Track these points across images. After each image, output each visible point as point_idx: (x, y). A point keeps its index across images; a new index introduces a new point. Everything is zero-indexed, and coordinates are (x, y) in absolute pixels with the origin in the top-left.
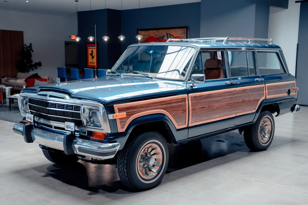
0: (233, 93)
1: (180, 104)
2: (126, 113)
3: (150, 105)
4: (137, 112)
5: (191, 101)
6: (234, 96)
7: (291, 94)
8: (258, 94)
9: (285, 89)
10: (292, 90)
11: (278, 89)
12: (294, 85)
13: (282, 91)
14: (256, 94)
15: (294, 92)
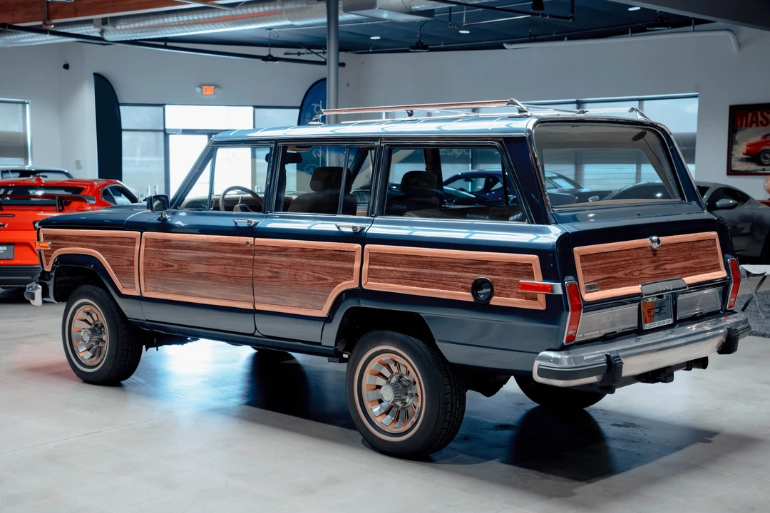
0: (244, 249)
1: (125, 246)
2: (52, 244)
4: (63, 245)
6: (247, 257)
7: (495, 301)
8: (330, 267)
9: (460, 274)
10: (505, 287)
11: (422, 267)
12: (526, 270)
13: (444, 279)
14: (321, 266)
15: (519, 297)
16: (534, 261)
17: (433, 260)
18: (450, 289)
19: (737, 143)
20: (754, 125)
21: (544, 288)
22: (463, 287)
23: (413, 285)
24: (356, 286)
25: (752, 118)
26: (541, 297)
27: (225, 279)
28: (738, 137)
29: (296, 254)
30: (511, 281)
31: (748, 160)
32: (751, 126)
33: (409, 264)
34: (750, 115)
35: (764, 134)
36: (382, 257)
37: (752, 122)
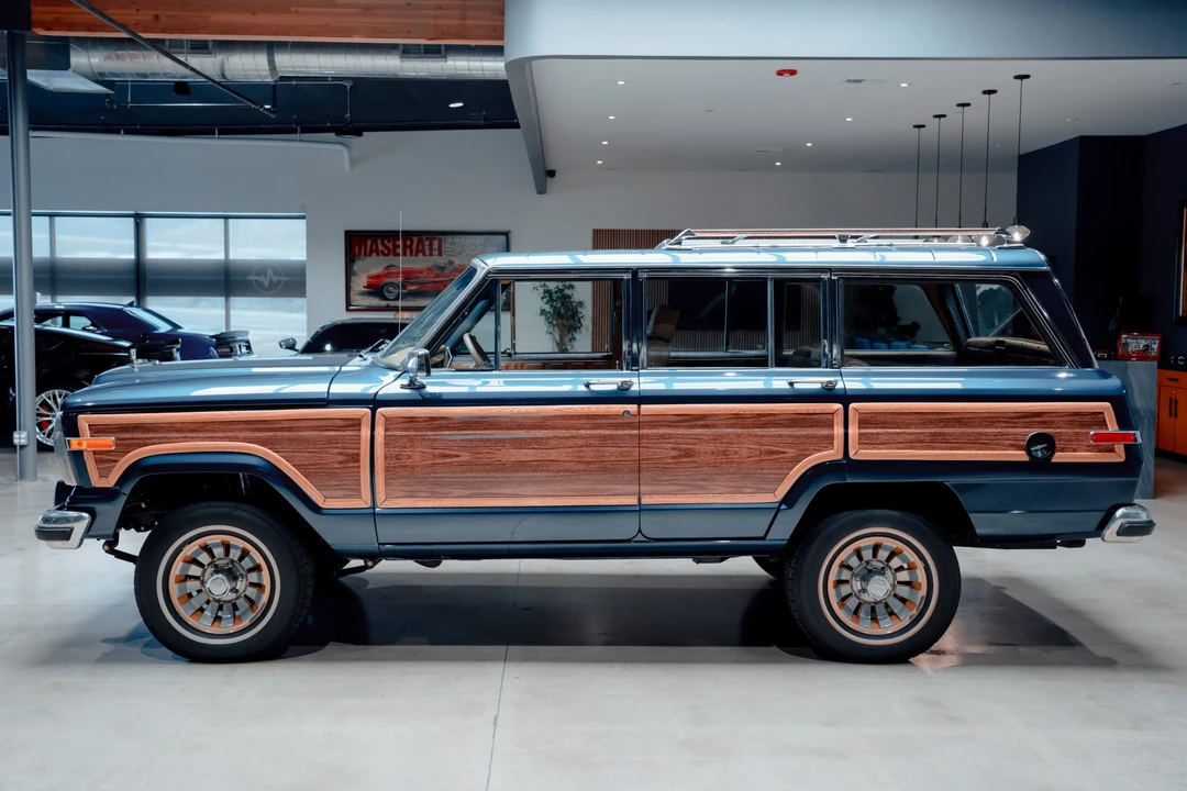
0: (620, 421)
1: (332, 433)
2: (117, 439)
3: (207, 428)
4: (156, 441)
5: (386, 430)
6: (626, 432)
7: (1059, 457)
8: (790, 436)
9: (1005, 430)
10: (1071, 441)
11: (947, 427)
12: (1098, 419)
13: (983, 437)
14: (774, 436)
15: (1089, 451)
16: (1105, 408)
17: (961, 416)
18: (993, 449)
19: (355, 274)
20: (374, 254)
21: (1124, 437)
22: (1012, 445)
23: (934, 448)
24: (840, 456)
25: (371, 247)
26: (1120, 448)
27: (581, 467)
28: (356, 267)
29: (725, 422)
30: (1078, 434)
31: (370, 294)
32: (370, 255)
33: (924, 424)
34: (369, 242)
35: (386, 265)
36: (879, 418)
37: (371, 251)
